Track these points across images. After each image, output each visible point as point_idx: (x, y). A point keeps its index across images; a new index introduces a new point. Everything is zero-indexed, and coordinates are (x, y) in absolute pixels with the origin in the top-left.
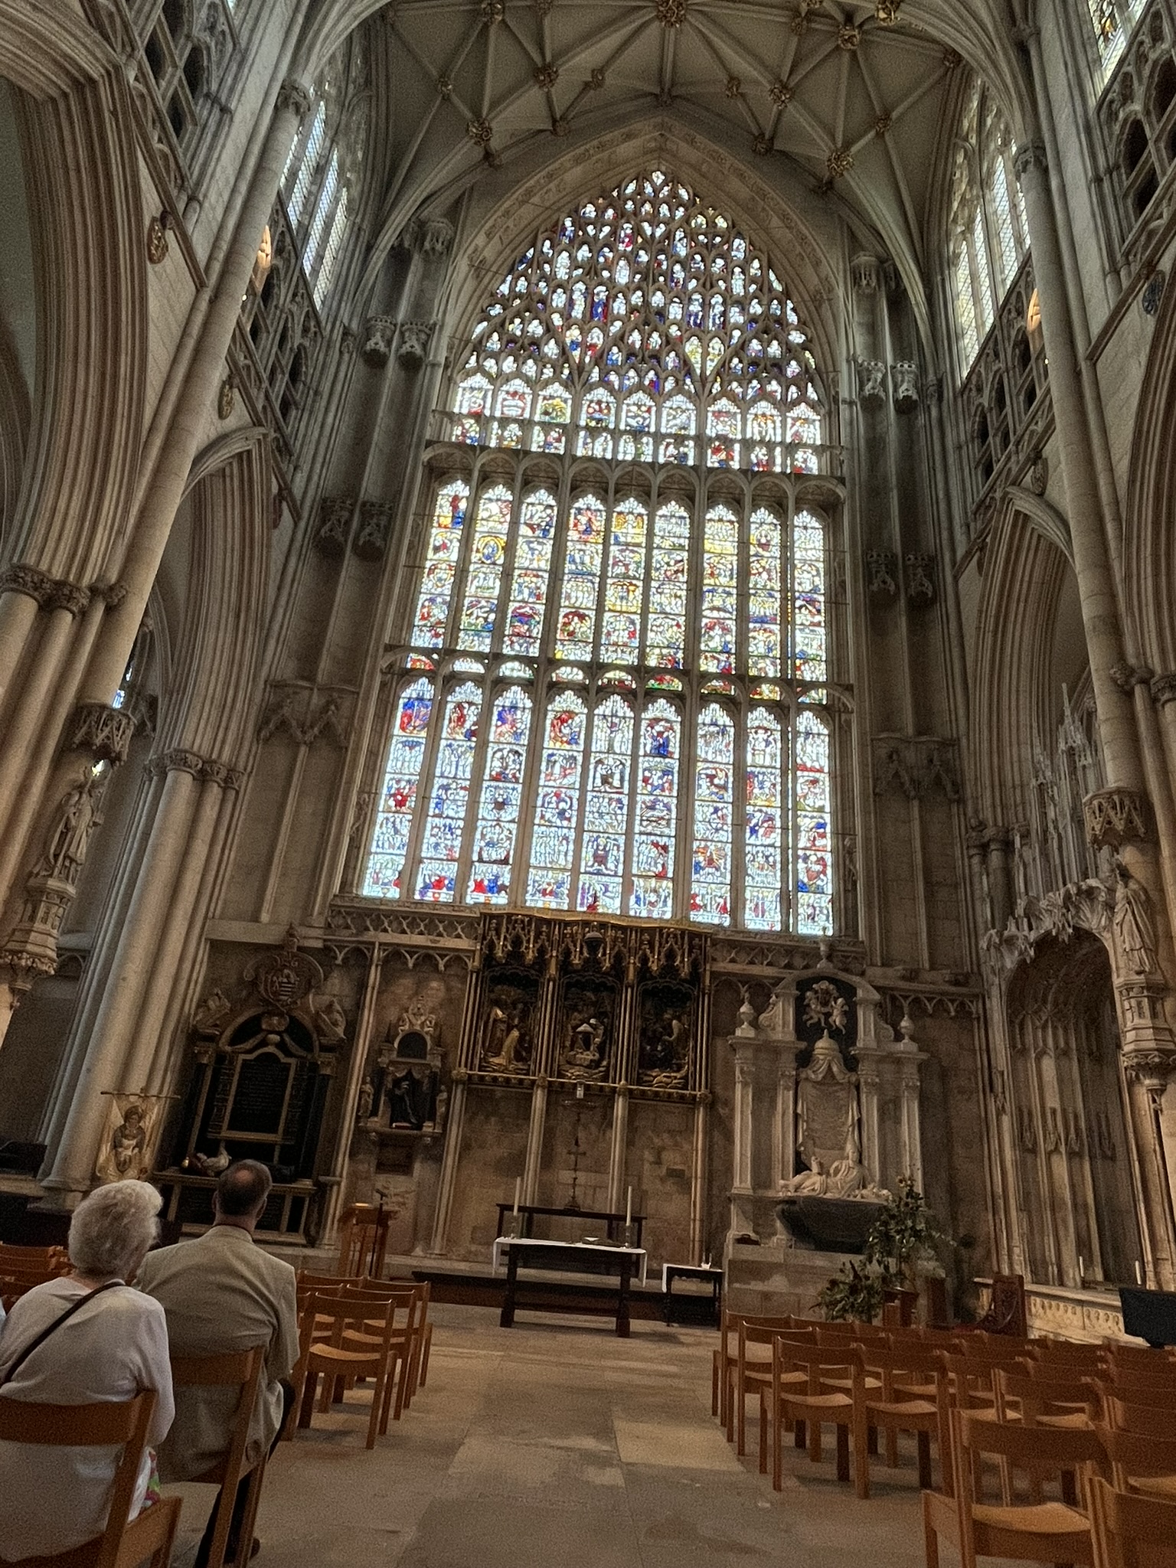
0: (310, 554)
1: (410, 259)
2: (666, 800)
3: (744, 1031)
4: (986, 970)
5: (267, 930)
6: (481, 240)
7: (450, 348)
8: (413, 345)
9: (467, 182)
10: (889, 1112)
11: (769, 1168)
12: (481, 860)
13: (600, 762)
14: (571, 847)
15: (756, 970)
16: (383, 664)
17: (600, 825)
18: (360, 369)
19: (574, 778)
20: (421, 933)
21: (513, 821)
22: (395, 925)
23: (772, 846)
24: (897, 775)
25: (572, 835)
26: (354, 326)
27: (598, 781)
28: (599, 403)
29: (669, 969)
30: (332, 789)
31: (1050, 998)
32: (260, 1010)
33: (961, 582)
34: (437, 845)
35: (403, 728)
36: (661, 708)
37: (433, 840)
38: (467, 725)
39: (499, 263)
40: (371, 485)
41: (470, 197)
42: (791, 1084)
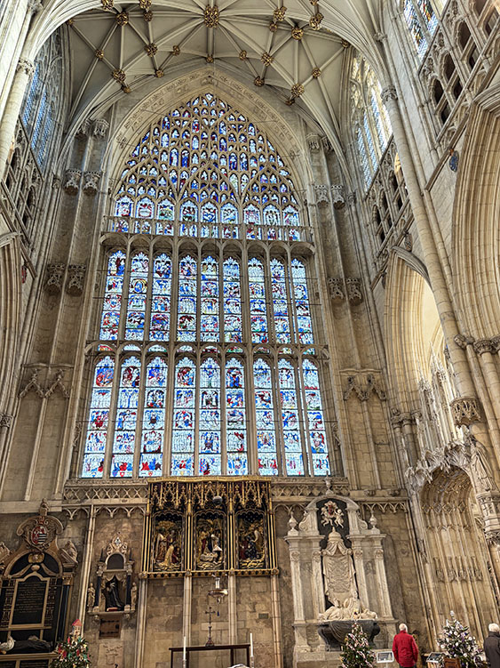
0: (42, 294)
1: (87, 139)
2: (240, 410)
3: (292, 533)
4: (409, 487)
5: (29, 505)
6: (123, 130)
7: (110, 184)
8: (91, 183)
9: (114, 100)
10: (370, 568)
11: (312, 607)
12: (145, 452)
13: (205, 393)
14: (193, 440)
15: (294, 499)
16: (86, 351)
17: (208, 426)
18: (63, 195)
19: (192, 403)
20: (116, 497)
21: (161, 429)
22: (101, 494)
23: (296, 430)
24: (354, 389)
25: (192, 433)
26: (59, 174)
27: (204, 403)
28: (189, 208)
29: (251, 503)
30: (62, 421)
31: (442, 499)
32: (28, 552)
33: (374, 291)
34: (121, 445)
35: (98, 384)
36: (233, 363)
37: (119, 443)
38: (133, 379)
39: (132, 140)
40: (73, 255)
41: (116, 108)
42: (319, 559)
